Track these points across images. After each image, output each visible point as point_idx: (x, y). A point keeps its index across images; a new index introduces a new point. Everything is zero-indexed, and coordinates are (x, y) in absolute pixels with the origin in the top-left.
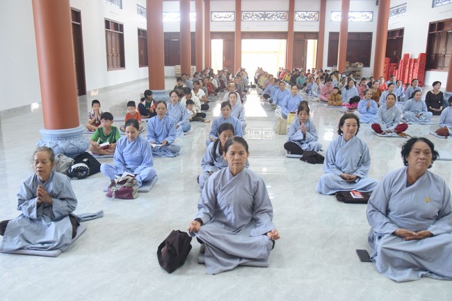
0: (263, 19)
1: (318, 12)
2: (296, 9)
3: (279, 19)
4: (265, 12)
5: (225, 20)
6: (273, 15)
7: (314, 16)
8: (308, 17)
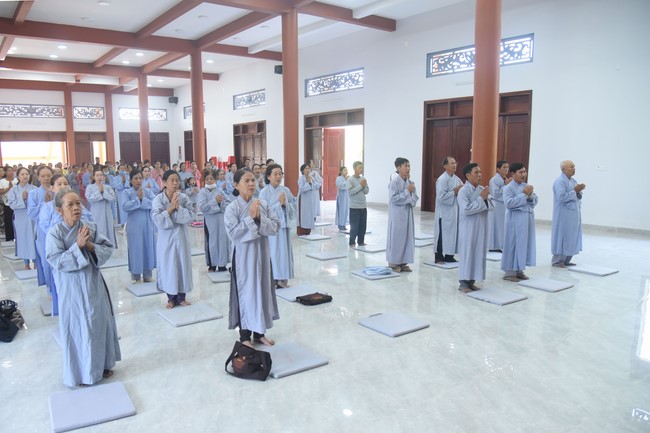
0: (29, 115)
1: (102, 108)
2: (74, 103)
3: (53, 116)
6: (43, 110)
7: (98, 113)
8: (91, 114)
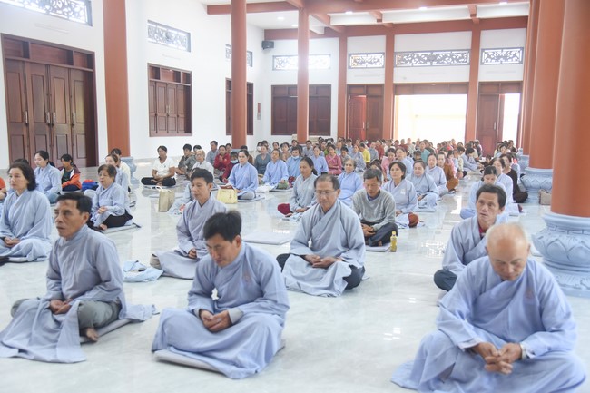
0: (429, 63)
1: (522, 48)
2: (483, 45)
3: (456, 63)
4: (432, 51)
5: (369, 66)
6: (446, 56)
7: (515, 55)
8: (505, 58)
